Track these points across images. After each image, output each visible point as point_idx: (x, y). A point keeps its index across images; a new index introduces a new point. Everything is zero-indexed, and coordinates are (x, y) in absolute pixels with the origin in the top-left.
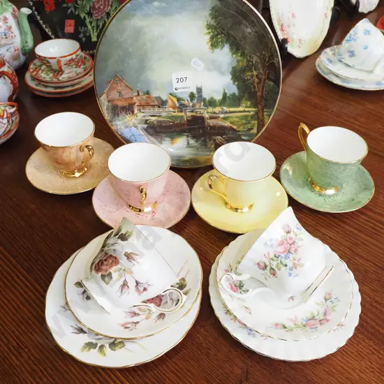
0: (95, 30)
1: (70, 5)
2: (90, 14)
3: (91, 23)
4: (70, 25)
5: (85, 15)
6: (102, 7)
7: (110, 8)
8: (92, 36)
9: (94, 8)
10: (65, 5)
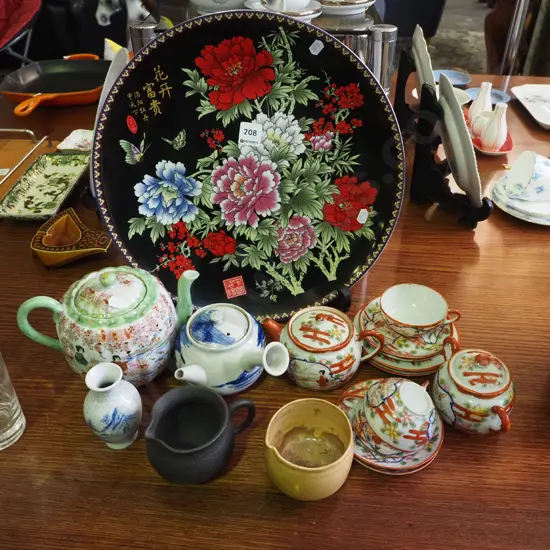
0: (293, 279)
1: (225, 257)
2: (274, 259)
3: (280, 271)
4: (236, 285)
5: (264, 263)
6: (300, 244)
7: (316, 241)
8: (290, 288)
9: (282, 249)
10: (215, 260)
